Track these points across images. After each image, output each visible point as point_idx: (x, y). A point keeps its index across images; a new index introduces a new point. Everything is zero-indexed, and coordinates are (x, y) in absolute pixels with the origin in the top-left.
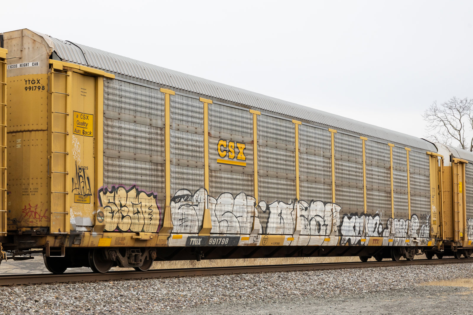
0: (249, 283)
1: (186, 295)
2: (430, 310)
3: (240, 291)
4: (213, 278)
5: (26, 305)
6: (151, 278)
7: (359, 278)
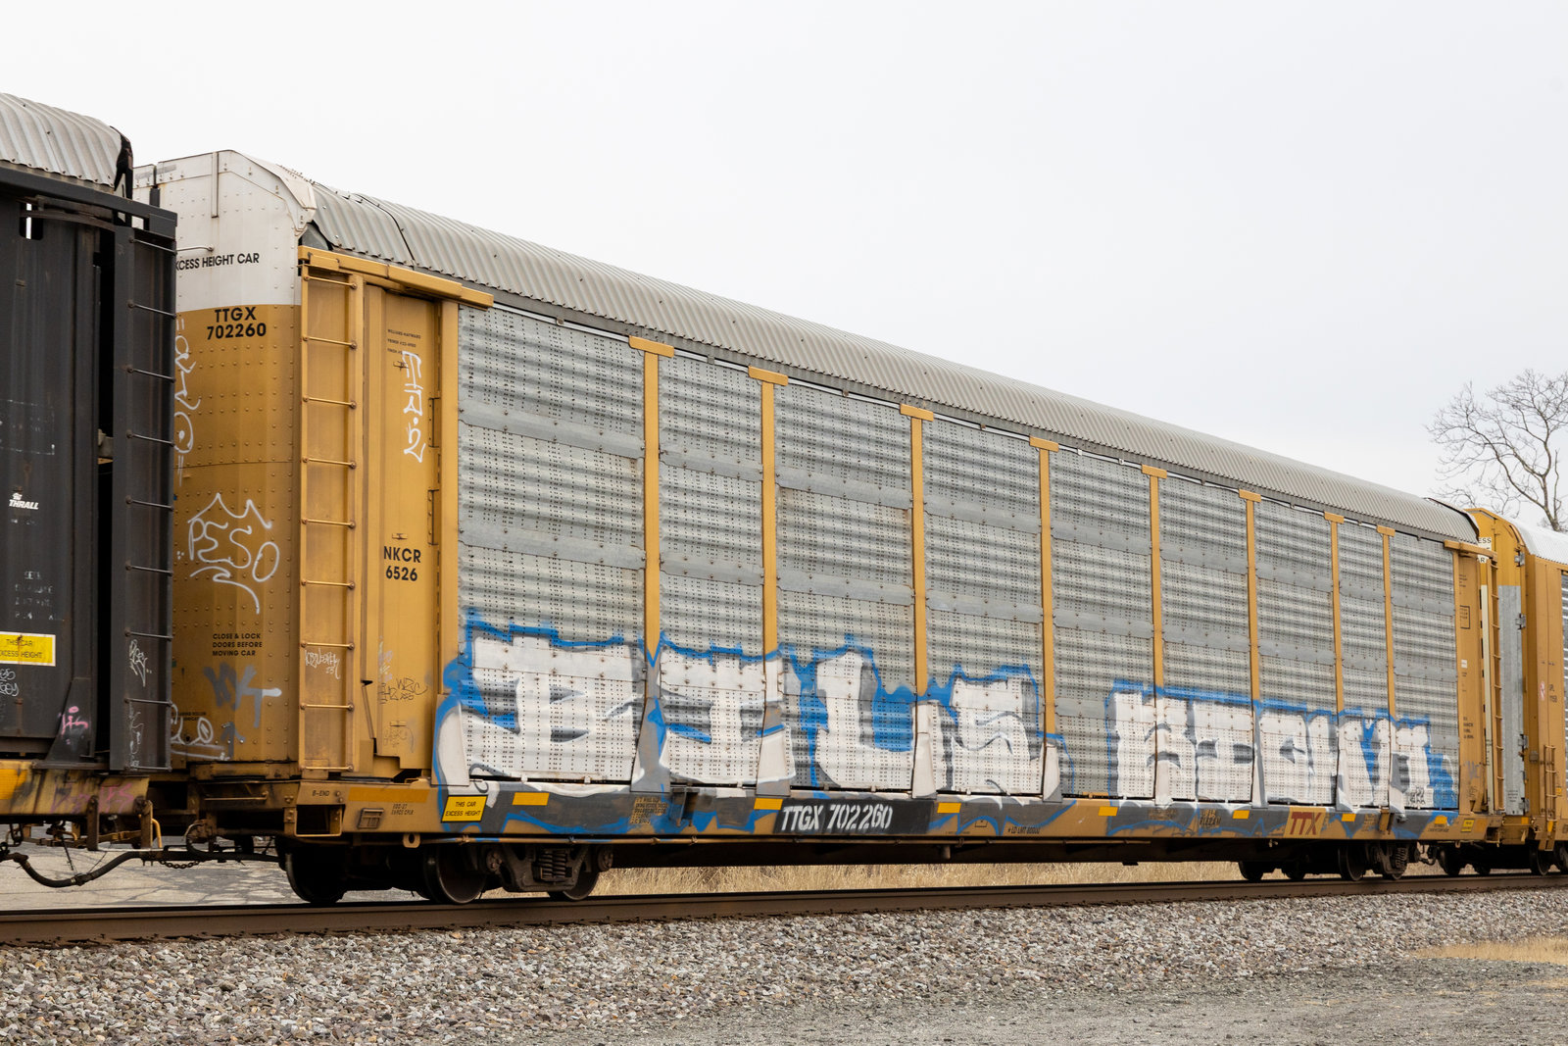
0: (883, 943)
1: (687, 976)
2: (1447, 1033)
3: (854, 966)
4: (771, 926)
5: (195, 1001)
6: (581, 923)
7: (1225, 933)
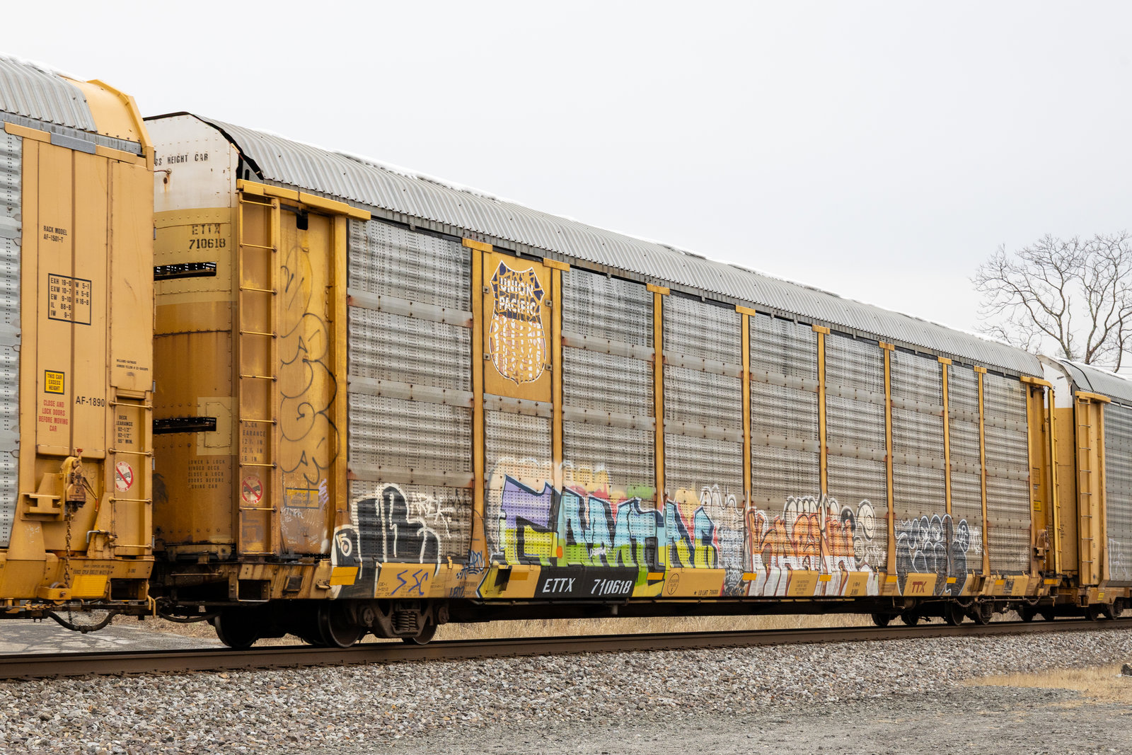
0: (555, 679)
1: (404, 706)
2: (987, 743)
3: (533, 697)
4: (468, 666)
5: (20, 728)
6: (321, 665)
7: (817, 668)
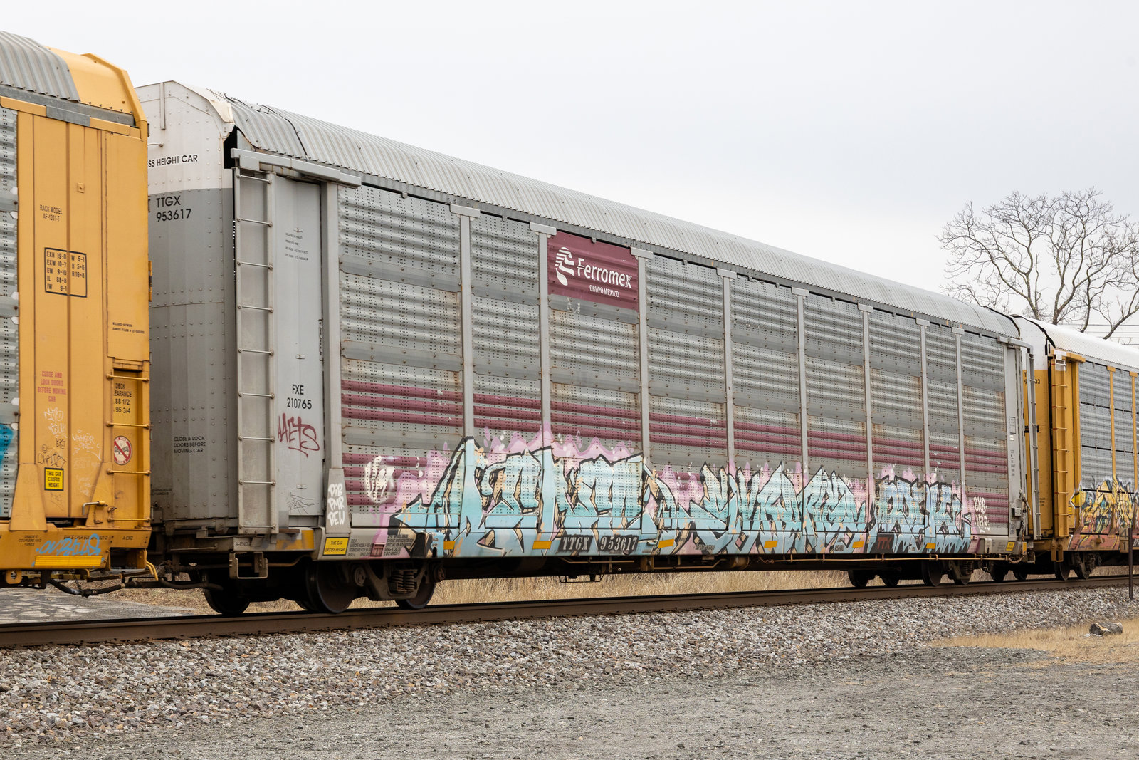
0: (521, 644)
1: (368, 673)
2: (955, 704)
3: (498, 662)
4: (432, 632)
6: (283, 633)
7: (785, 630)
